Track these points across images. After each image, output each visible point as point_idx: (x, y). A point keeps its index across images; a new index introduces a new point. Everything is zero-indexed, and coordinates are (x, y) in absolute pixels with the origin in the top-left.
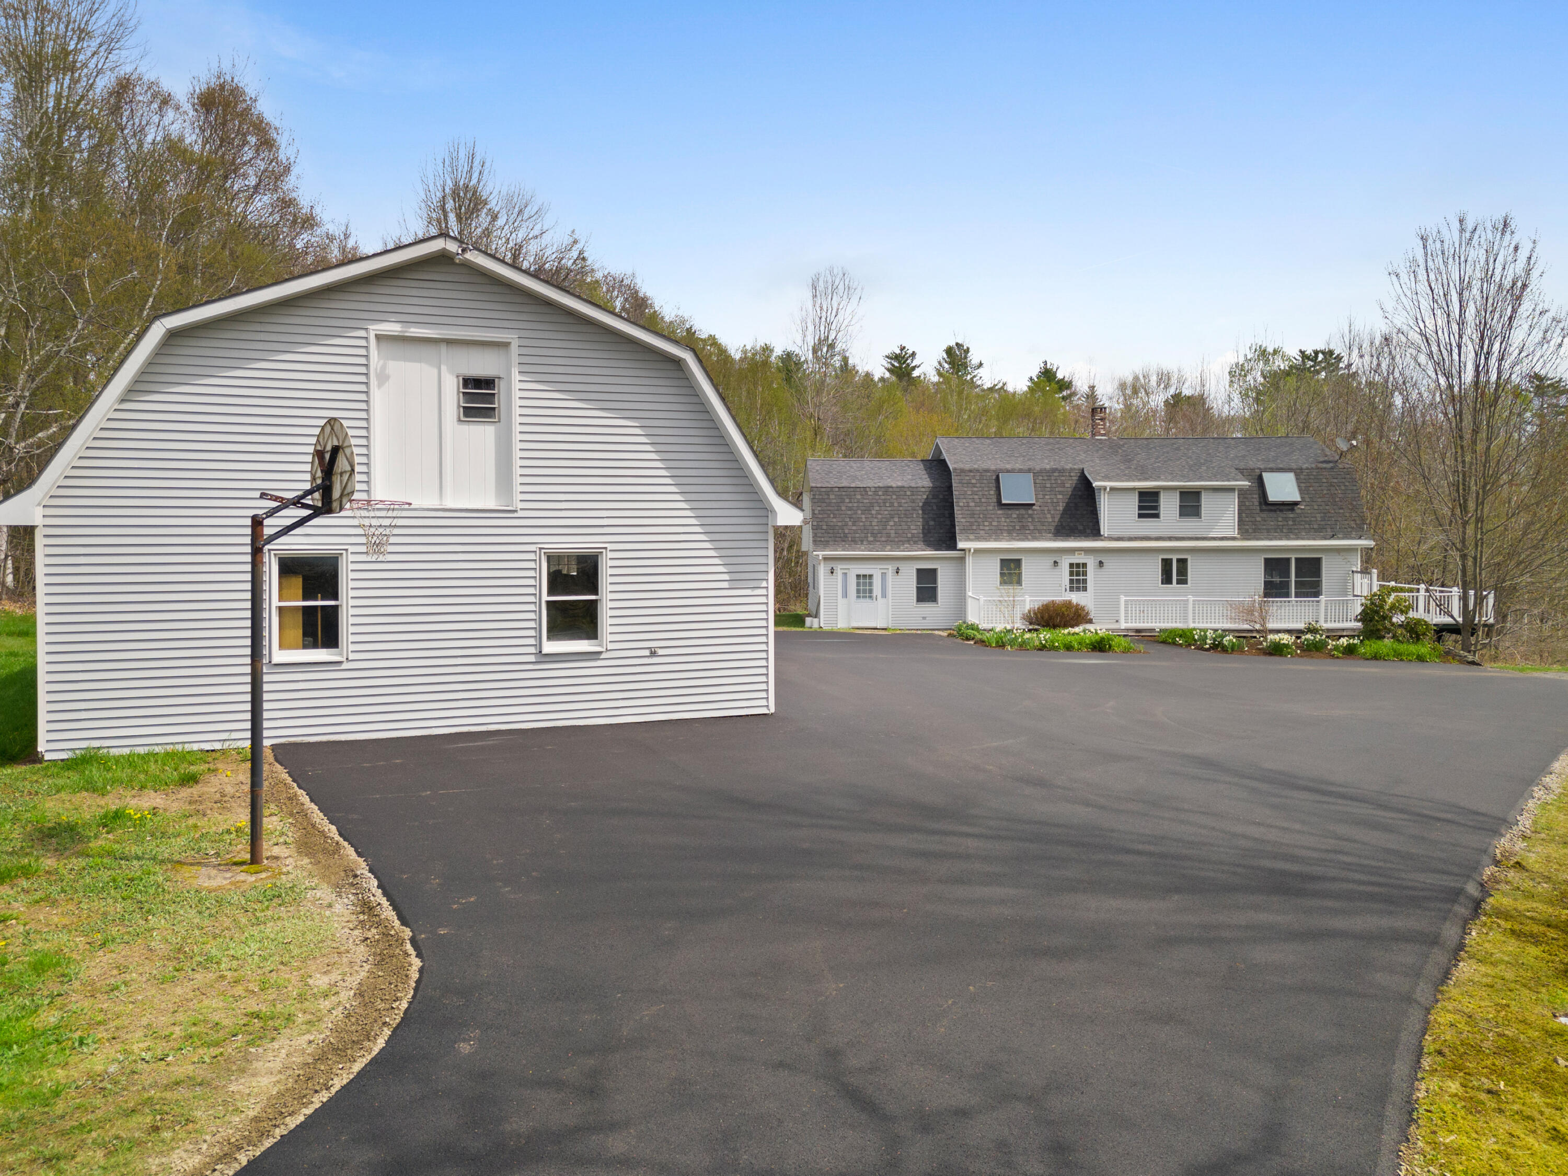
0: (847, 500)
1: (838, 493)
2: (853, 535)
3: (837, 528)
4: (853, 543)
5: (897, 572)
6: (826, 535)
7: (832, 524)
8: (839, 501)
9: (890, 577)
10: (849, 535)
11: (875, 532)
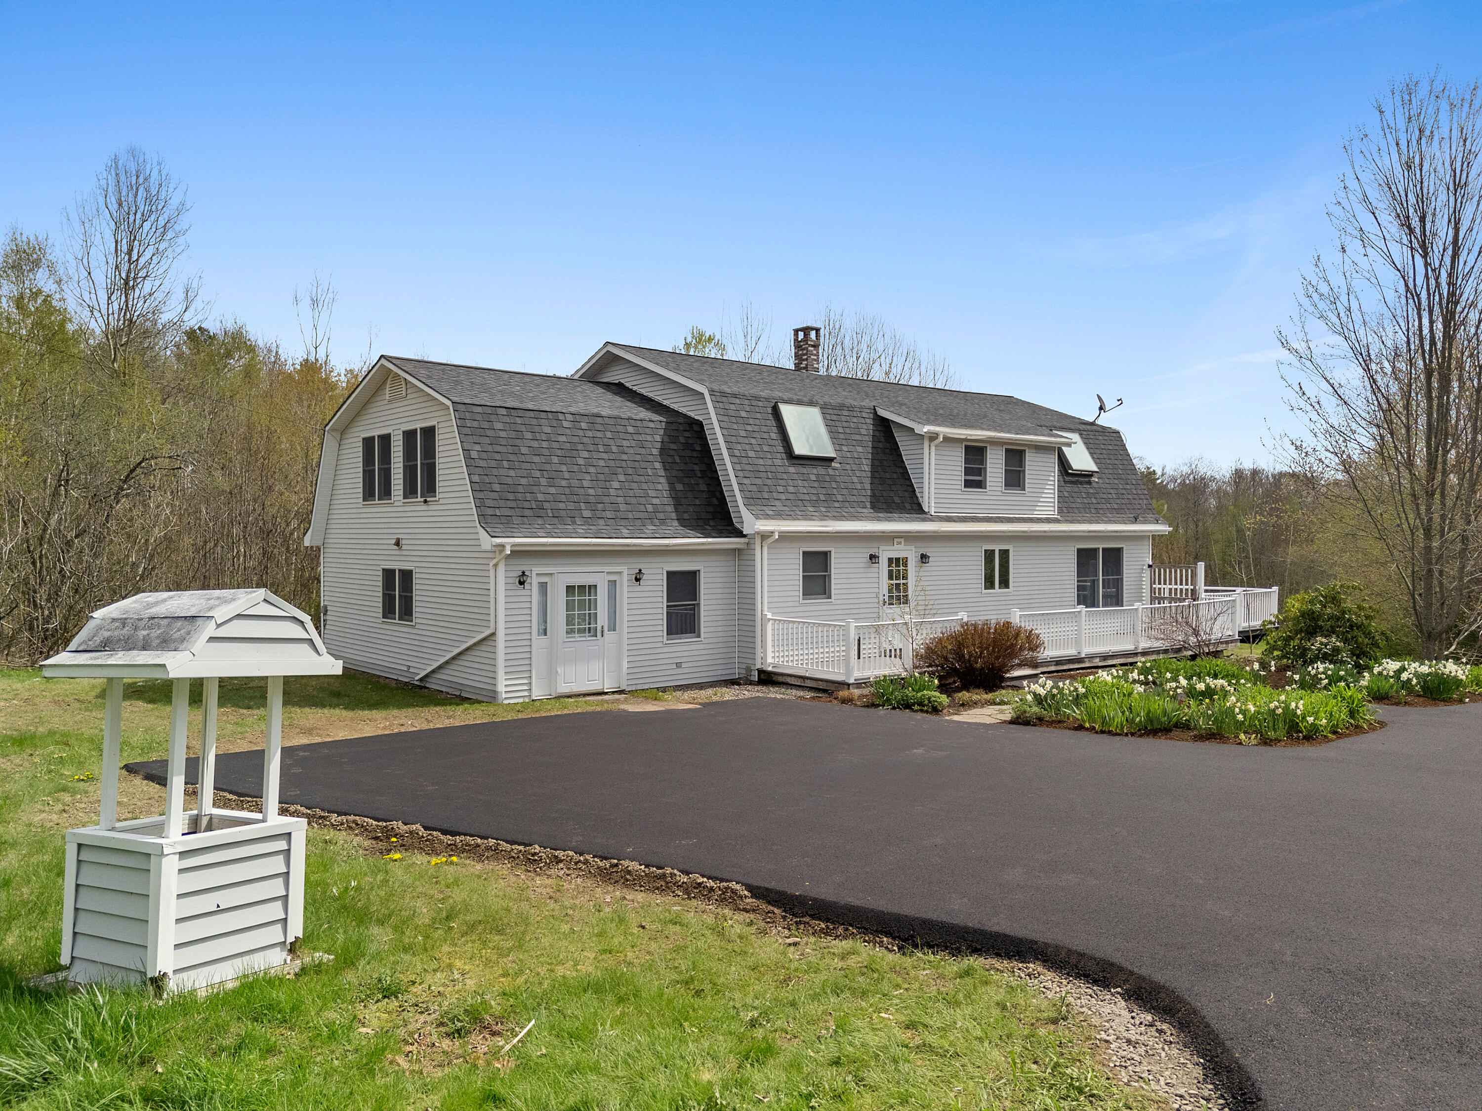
0: (529, 435)
1: (507, 420)
2: (555, 505)
3: (521, 489)
4: (556, 521)
5: (637, 580)
6: (502, 503)
7: (509, 481)
8: (513, 434)
9: (625, 589)
10: (546, 505)
11: (591, 499)
